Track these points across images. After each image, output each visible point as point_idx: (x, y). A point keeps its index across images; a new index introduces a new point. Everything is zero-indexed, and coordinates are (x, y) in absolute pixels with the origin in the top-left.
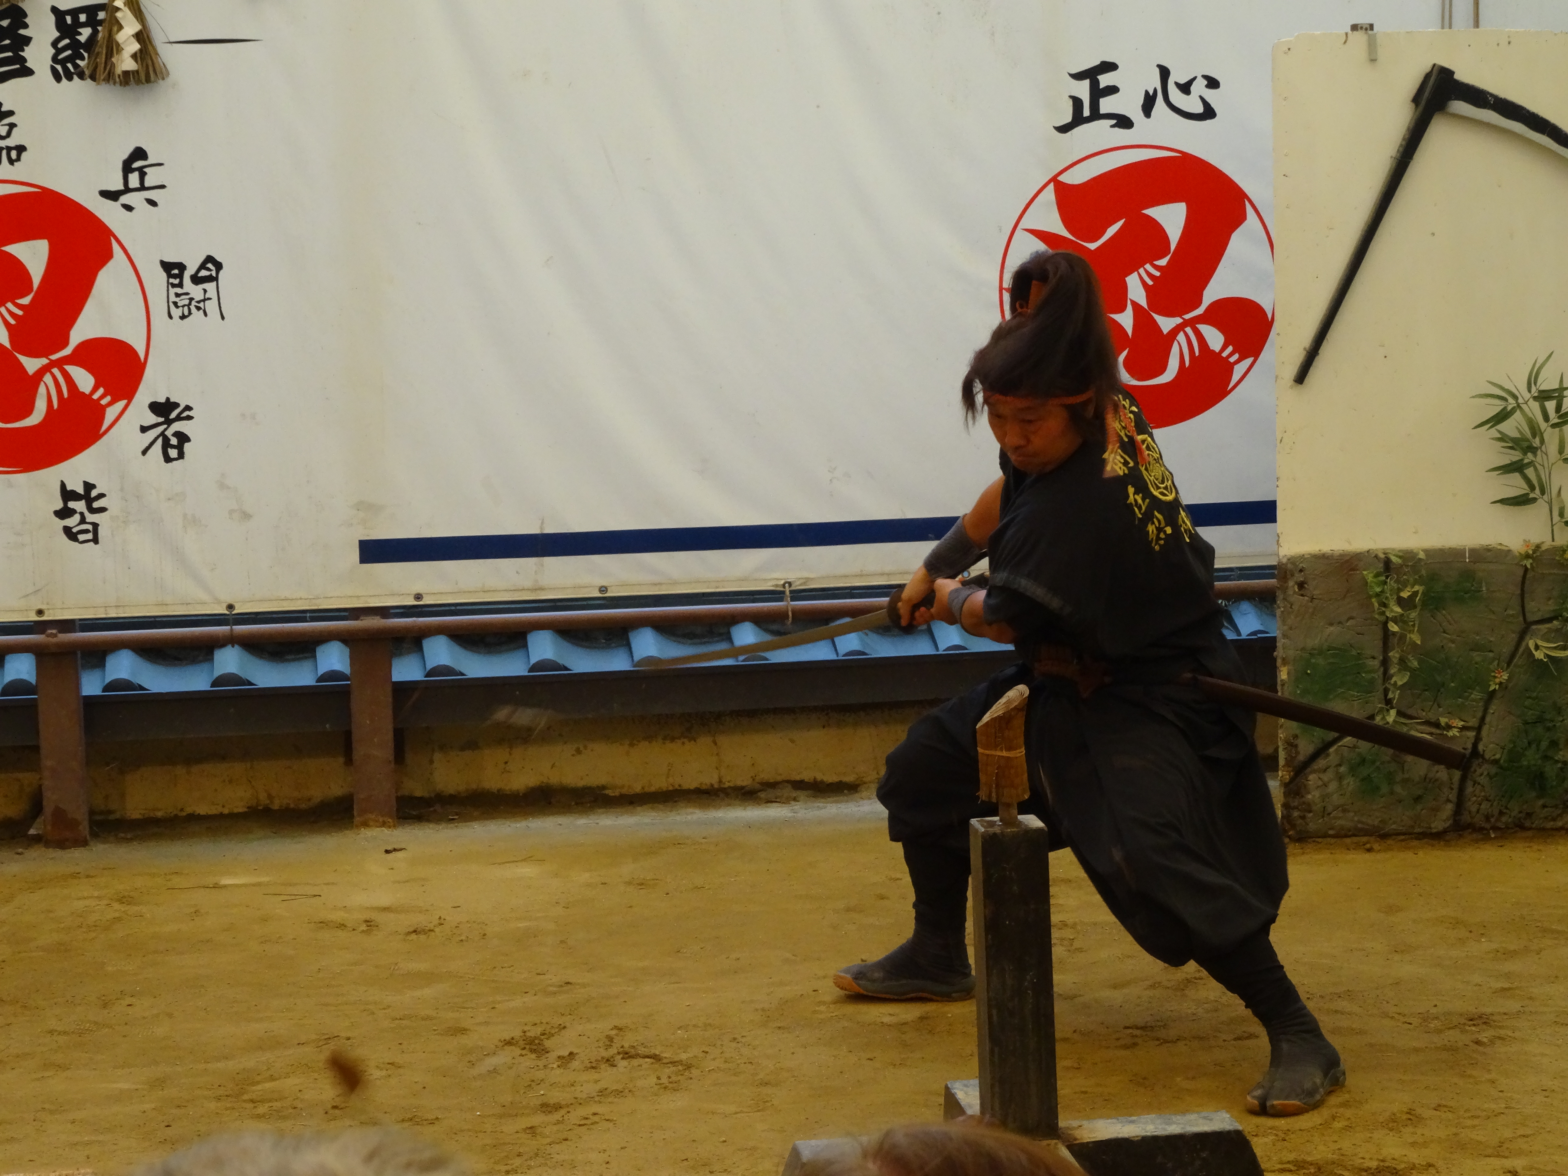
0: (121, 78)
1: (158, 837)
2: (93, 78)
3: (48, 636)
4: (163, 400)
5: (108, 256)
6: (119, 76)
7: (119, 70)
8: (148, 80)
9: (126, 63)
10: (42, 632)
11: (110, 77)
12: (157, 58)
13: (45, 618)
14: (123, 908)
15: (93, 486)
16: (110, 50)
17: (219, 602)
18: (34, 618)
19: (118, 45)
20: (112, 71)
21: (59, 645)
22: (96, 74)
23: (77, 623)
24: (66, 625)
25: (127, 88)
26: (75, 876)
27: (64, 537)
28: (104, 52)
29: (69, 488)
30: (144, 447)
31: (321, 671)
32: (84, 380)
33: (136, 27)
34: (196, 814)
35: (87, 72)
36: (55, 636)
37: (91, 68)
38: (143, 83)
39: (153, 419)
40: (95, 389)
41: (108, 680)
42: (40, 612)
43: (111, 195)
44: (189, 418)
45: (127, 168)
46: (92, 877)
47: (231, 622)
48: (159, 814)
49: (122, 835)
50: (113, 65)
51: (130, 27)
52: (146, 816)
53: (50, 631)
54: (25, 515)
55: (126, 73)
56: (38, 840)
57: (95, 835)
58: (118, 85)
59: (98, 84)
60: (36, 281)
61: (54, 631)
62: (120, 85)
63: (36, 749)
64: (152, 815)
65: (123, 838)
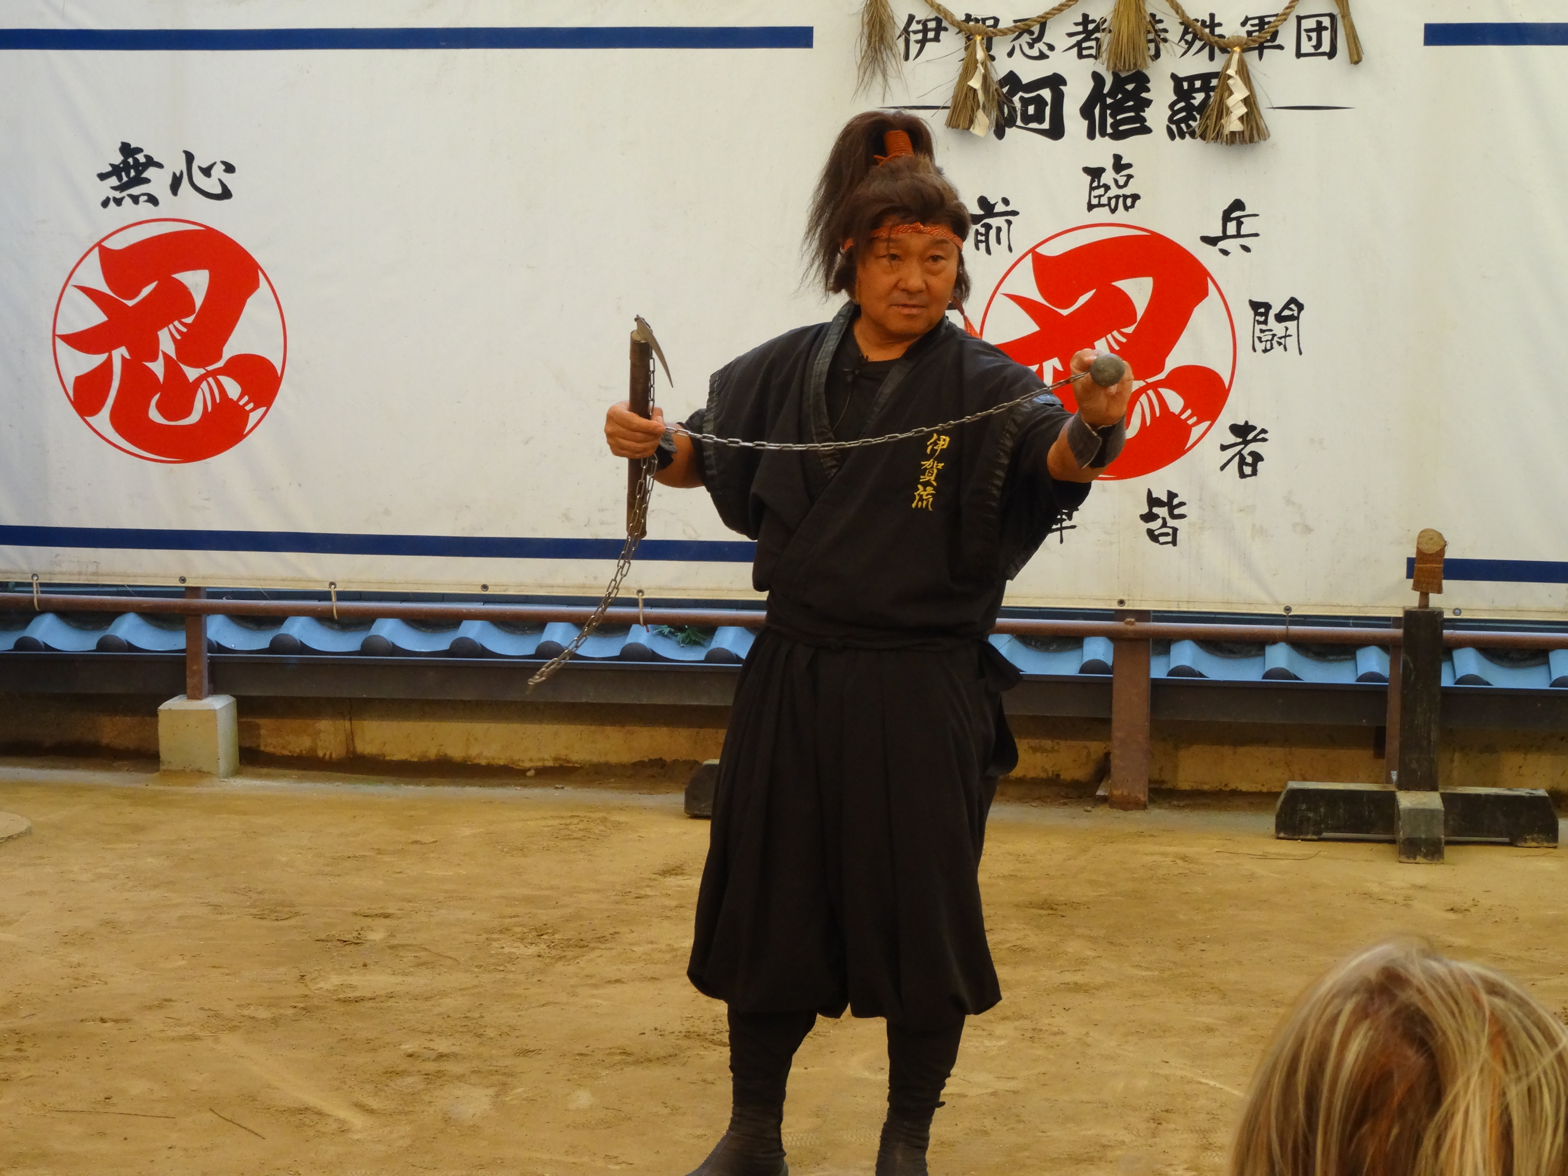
0: (1229, 137)
1: (1206, 807)
2: (1203, 137)
3: (1127, 623)
4: (1242, 423)
5: (1204, 294)
6: (1227, 135)
7: (1226, 131)
8: (1251, 140)
9: (1233, 124)
10: (1122, 620)
11: (1218, 136)
12: (1260, 121)
13: (1125, 608)
14: (1186, 865)
15: (1176, 495)
16: (1220, 114)
17: (1277, 603)
18: (1116, 607)
19: (1228, 109)
20: (1221, 131)
21: (1135, 632)
22: (1206, 134)
23: (1152, 614)
24: (1143, 615)
25: (1233, 146)
26: (1140, 834)
27: (1147, 538)
28: (1215, 113)
29: (1154, 496)
30: (1222, 464)
31: (1361, 672)
32: (1175, 402)
33: (1246, 93)
34: (1239, 790)
35: (1198, 132)
36: (1132, 623)
37: (1203, 129)
38: (1246, 143)
39: (1233, 439)
40: (1183, 411)
41: (1172, 666)
42: (1121, 602)
43: (1211, 241)
44: (1264, 440)
45: (1226, 217)
46: (1155, 836)
47: (1287, 623)
48: (1206, 787)
49: (1175, 803)
50: (1222, 126)
51: (1239, 92)
52: (1195, 788)
53: (1129, 620)
54: (1115, 517)
55: (1233, 133)
56: (1104, 800)
57: (1152, 801)
58: (1224, 144)
59: (1207, 142)
60: (1140, 312)
61: (1133, 620)
62: (1227, 144)
63: (1107, 722)
64: (1199, 788)
65: (1175, 805)
